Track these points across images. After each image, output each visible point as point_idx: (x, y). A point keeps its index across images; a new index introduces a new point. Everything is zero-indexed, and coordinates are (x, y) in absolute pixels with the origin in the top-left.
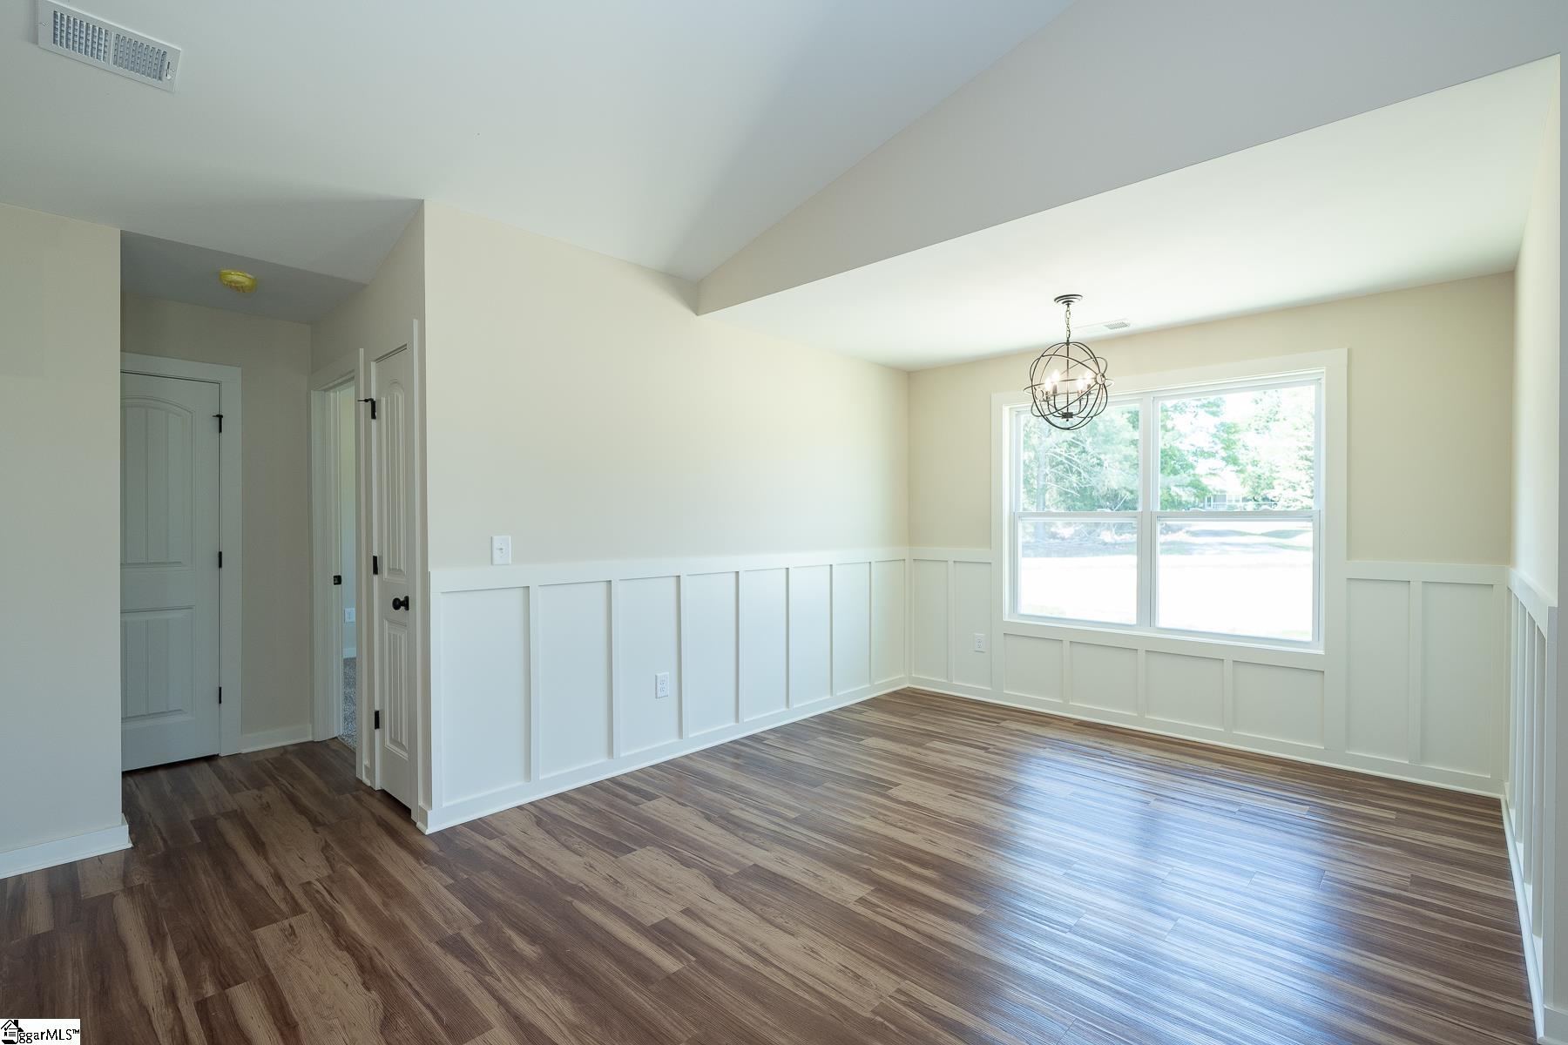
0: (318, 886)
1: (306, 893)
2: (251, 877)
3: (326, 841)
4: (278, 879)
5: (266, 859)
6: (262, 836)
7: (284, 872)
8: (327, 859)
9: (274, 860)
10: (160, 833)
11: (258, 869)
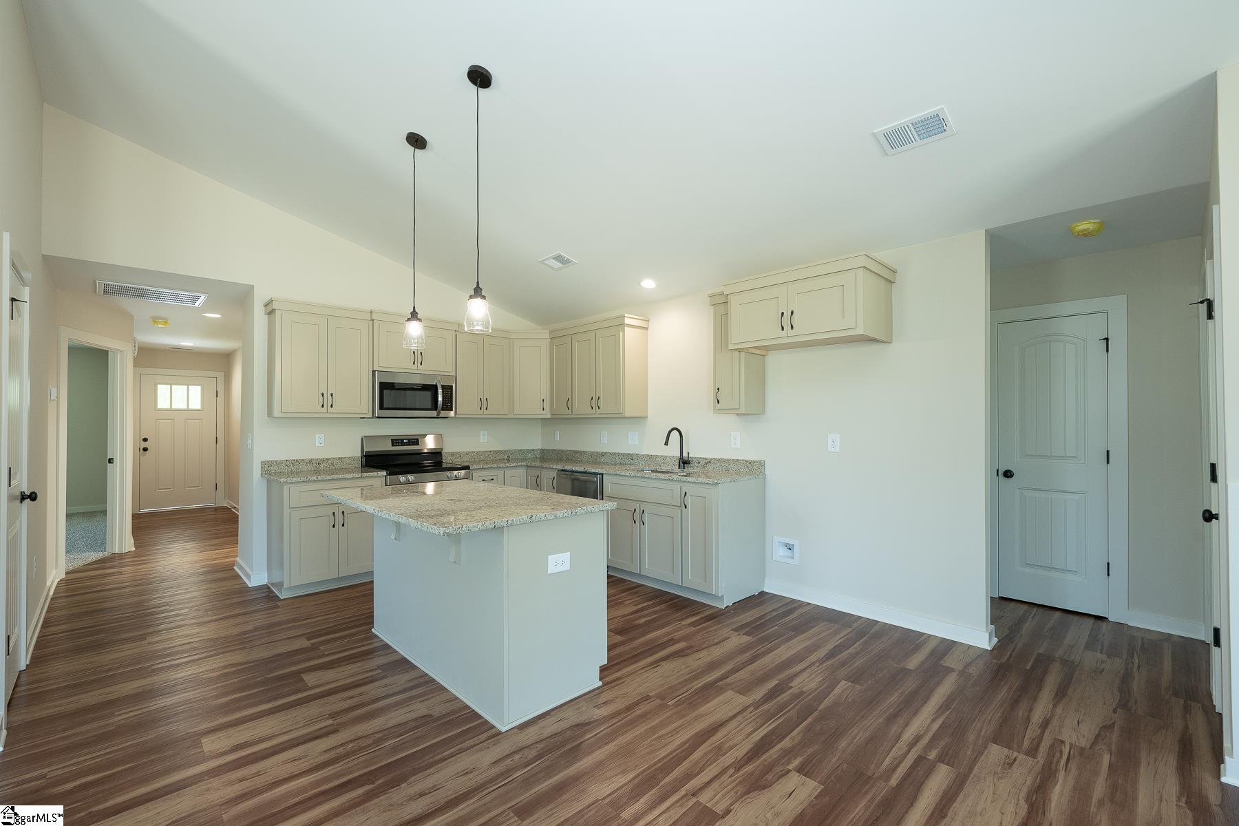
0: (1066, 750)
1: (1052, 747)
2: (1031, 710)
3: (1114, 723)
4: (1045, 724)
5: (1055, 706)
6: (1071, 689)
7: (1055, 722)
8: (1097, 737)
9: (1059, 710)
10: (1013, 651)
11: (1040, 710)
